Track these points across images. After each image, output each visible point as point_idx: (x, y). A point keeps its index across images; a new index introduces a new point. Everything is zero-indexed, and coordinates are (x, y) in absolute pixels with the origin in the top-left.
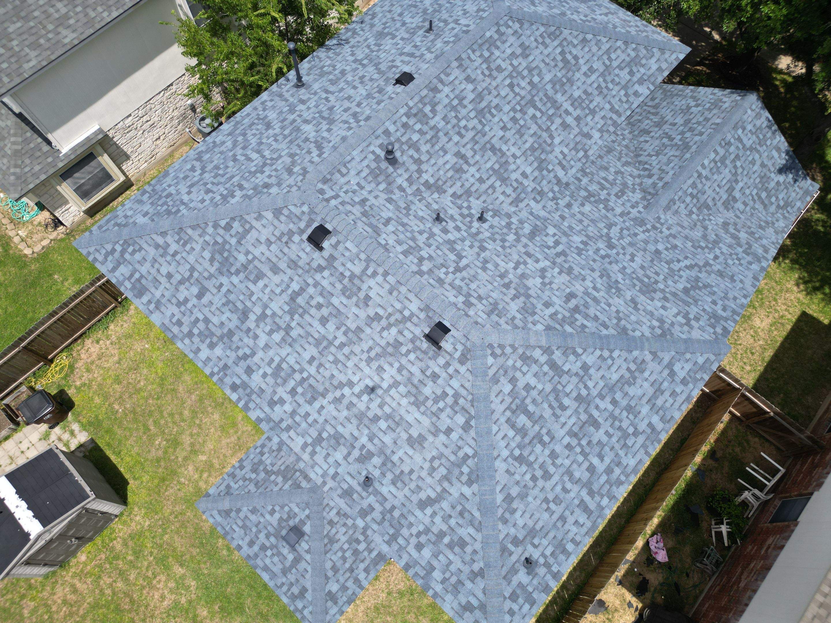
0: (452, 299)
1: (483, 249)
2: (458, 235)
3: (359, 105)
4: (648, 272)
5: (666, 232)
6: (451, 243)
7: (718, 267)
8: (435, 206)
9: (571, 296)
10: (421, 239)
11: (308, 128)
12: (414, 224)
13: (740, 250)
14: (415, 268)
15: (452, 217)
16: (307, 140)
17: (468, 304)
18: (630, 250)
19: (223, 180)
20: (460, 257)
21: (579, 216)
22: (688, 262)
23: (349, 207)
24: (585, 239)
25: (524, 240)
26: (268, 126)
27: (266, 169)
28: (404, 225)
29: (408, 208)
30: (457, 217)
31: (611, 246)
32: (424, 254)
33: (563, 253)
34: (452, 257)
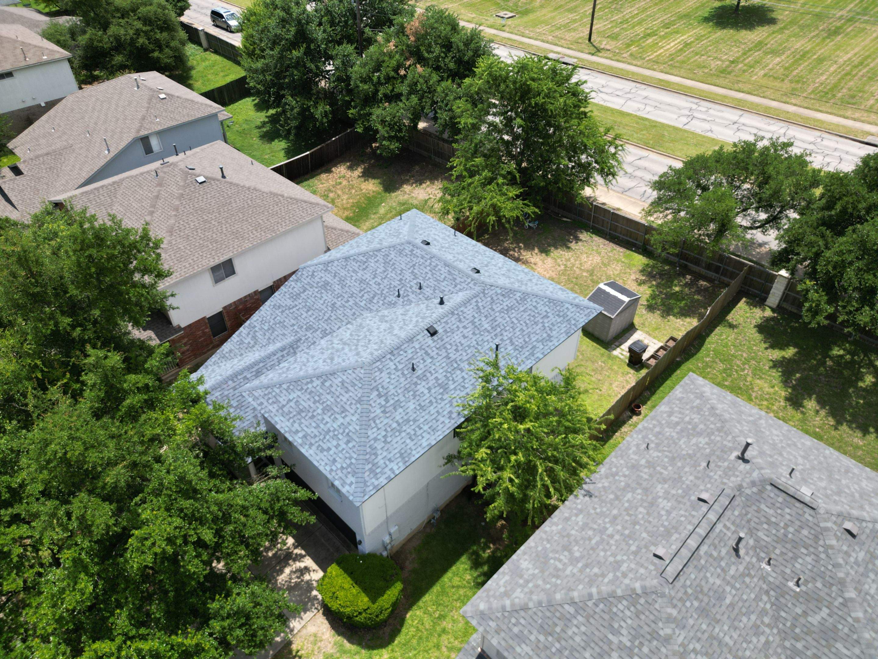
0: (418, 251)
1: (401, 280)
2: (412, 283)
3: (458, 327)
4: (319, 296)
5: (296, 327)
6: (416, 278)
7: (277, 312)
8: (421, 296)
9: (364, 269)
10: (429, 275)
11: (486, 326)
12: (432, 283)
13: (257, 329)
14: (433, 260)
15: (413, 292)
16: (486, 316)
17: (412, 251)
18: (323, 307)
19: (529, 312)
20: (412, 272)
21: (343, 319)
22: (294, 309)
23: (462, 280)
24: (347, 305)
25: (379, 292)
26: (511, 339)
27: (506, 308)
28: (437, 280)
29: (435, 290)
30: (410, 294)
31: (334, 304)
32: (428, 268)
33: (361, 291)
34: (415, 271)
